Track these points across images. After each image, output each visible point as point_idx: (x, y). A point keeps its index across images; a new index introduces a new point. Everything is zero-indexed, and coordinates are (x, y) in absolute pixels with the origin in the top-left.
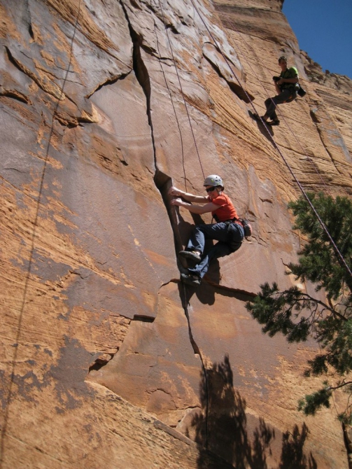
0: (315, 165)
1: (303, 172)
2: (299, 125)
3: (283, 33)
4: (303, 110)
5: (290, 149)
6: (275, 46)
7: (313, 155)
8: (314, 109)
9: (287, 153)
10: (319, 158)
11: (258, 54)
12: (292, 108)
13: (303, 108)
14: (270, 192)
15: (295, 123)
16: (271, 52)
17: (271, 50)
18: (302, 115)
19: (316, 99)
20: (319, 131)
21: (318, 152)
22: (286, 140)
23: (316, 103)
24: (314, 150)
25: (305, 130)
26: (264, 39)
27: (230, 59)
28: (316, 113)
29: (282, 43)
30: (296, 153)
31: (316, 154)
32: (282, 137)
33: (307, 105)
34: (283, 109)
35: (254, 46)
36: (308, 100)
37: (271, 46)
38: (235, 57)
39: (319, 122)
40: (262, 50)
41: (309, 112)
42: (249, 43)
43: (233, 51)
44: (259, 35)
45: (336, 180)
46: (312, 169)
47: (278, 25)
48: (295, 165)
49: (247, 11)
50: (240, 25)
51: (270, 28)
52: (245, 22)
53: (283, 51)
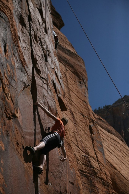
0: (90, 162)
1: (83, 164)
2: (83, 132)
3: (82, 72)
4: (86, 124)
5: (78, 147)
6: (77, 78)
7: (89, 155)
8: (92, 124)
9: (76, 149)
10: (91, 157)
11: (68, 81)
12: (81, 120)
13: (86, 122)
14: (74, 177)
15: (82, 130)
16: (74, 81)
17: (75, 80)
18: (85, 126)
19: (93, 119)
20: (92, 139)
21: (91, 153)
22: (77, 141)
23: (93, 121)
24: (89, 151)
25: (86, 137)
26: (73, 72)
27: (60, 81)
28: (92, 128)
29: (81, 78)
30: (80, 151)
31: (90, 154)
32: (75, 138)
33: (88, 121)
34: (77, 120)
35: (67, 74)
36: (89, 118)
37: (75, 78)
38: (62, 81)
39: (94, 134)
40: (70, 79)
41: (89, 126)
42: (65, 72)
43: (61, 77)
44: (71, 69)
45: (99, 175)
46: (88, 164)
47: (81, 66)
48: (79, 158)
49: (66, 51)
50: (63, 59)
51: (76, 67)
52: (65, 58)
53: (80, 82)
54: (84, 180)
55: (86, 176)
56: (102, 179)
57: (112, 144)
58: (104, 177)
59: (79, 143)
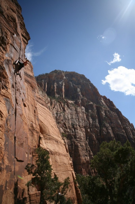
0: (33, 125)
2: (32, 113)
6: (32, 88)
7: (33, 122)
8: (35, 109)
11: (28, 91)
17: (31, 90)
18: (33, 111)
19: (36, 107)
20: (35, 116)
22: (29, 118)
28: (35, 111)
30: (30, 121)
35: (28, 88)
39: (35, 113)
44: (30, 85)
45: (35, 129)
46: (32, 126)
47: (34, 82)
48: (29, 125)
49: (29, 76)
50: (27, 81)
51: (32, 83)
52: (28, 80)
53: (33, 90)
54: (30, 132)
55: (31, 131)
56: (36, 131)
57: (43, 111)
58: (37, 130)
59: (30, 118)
